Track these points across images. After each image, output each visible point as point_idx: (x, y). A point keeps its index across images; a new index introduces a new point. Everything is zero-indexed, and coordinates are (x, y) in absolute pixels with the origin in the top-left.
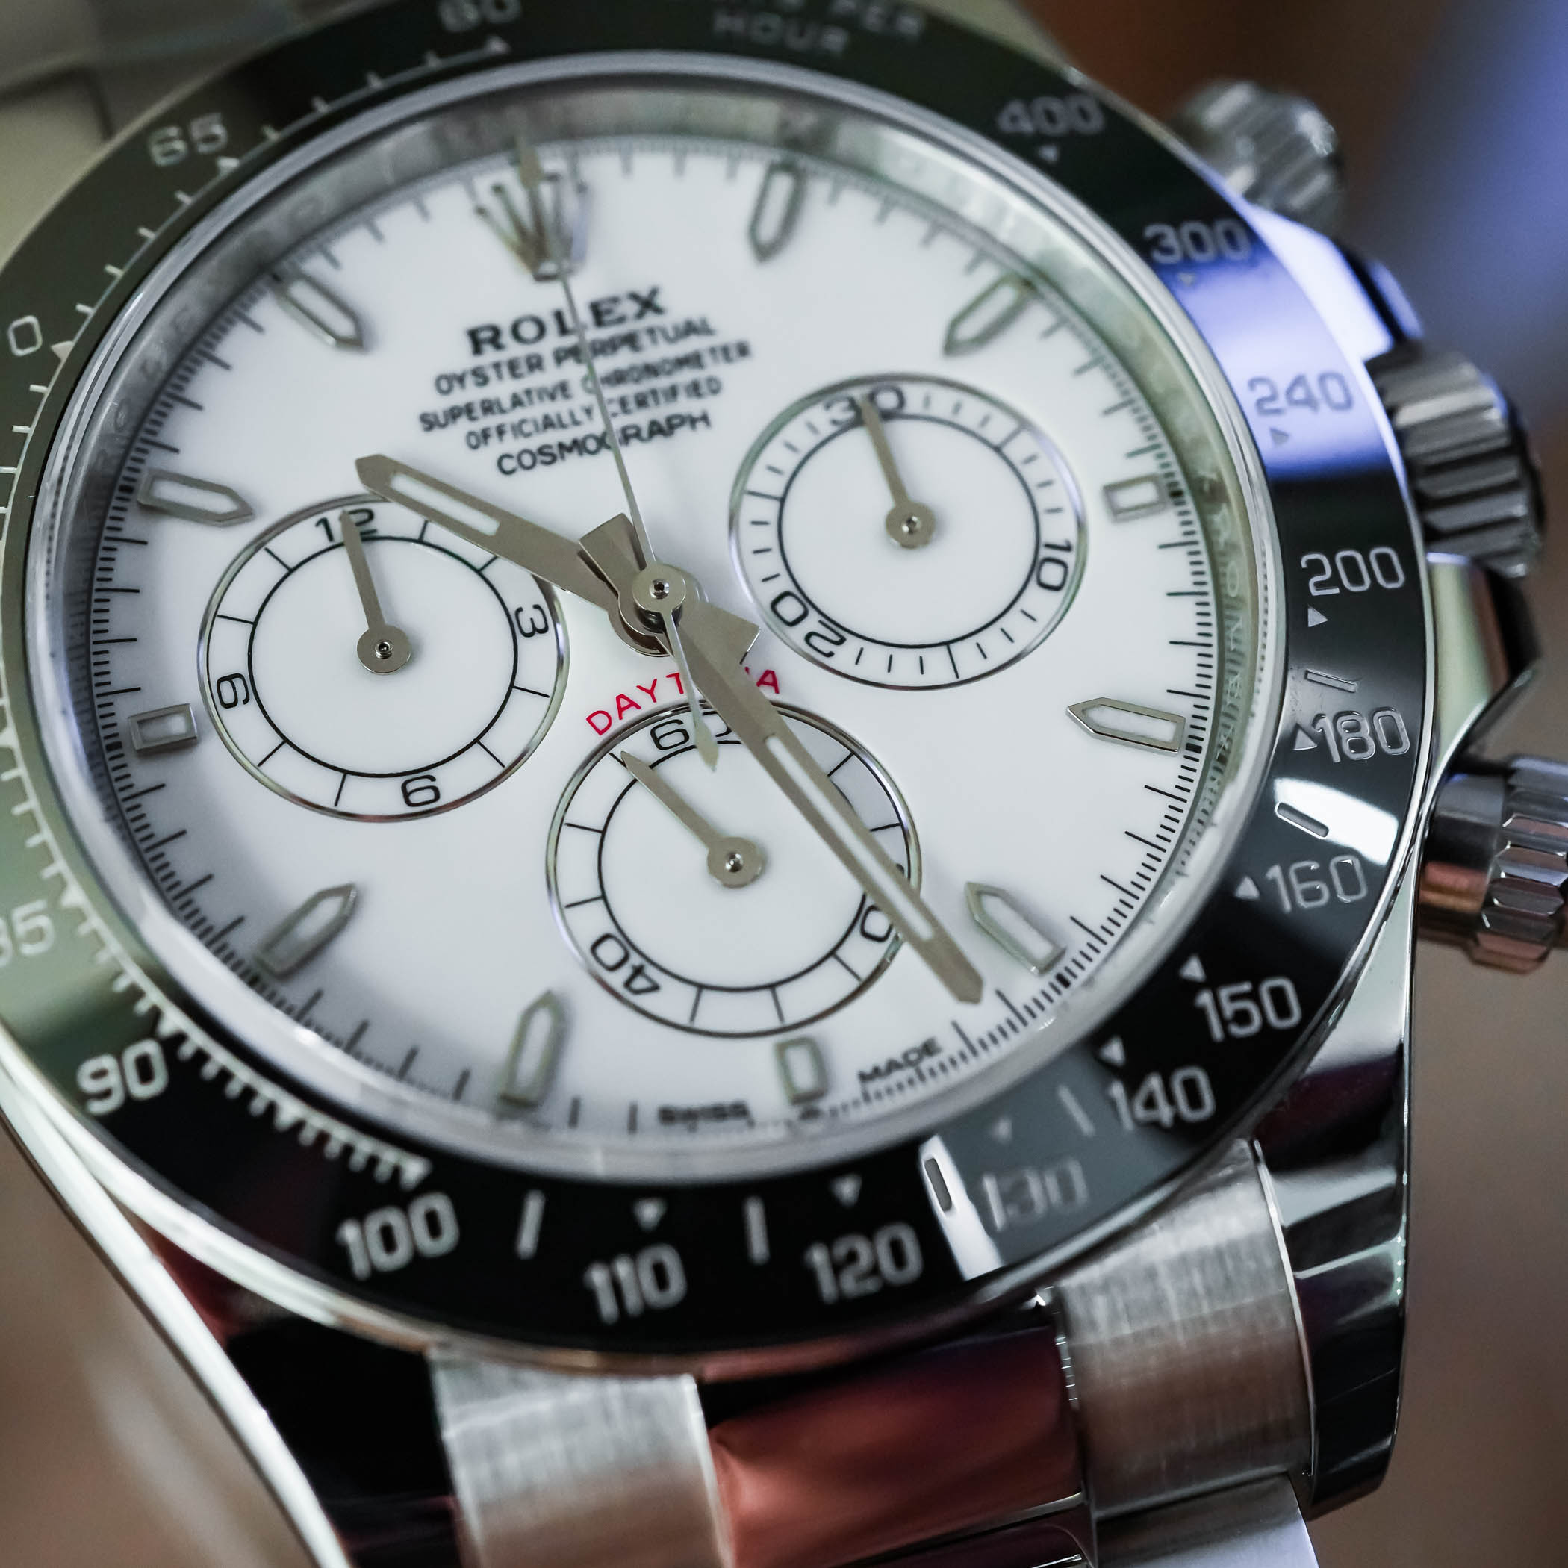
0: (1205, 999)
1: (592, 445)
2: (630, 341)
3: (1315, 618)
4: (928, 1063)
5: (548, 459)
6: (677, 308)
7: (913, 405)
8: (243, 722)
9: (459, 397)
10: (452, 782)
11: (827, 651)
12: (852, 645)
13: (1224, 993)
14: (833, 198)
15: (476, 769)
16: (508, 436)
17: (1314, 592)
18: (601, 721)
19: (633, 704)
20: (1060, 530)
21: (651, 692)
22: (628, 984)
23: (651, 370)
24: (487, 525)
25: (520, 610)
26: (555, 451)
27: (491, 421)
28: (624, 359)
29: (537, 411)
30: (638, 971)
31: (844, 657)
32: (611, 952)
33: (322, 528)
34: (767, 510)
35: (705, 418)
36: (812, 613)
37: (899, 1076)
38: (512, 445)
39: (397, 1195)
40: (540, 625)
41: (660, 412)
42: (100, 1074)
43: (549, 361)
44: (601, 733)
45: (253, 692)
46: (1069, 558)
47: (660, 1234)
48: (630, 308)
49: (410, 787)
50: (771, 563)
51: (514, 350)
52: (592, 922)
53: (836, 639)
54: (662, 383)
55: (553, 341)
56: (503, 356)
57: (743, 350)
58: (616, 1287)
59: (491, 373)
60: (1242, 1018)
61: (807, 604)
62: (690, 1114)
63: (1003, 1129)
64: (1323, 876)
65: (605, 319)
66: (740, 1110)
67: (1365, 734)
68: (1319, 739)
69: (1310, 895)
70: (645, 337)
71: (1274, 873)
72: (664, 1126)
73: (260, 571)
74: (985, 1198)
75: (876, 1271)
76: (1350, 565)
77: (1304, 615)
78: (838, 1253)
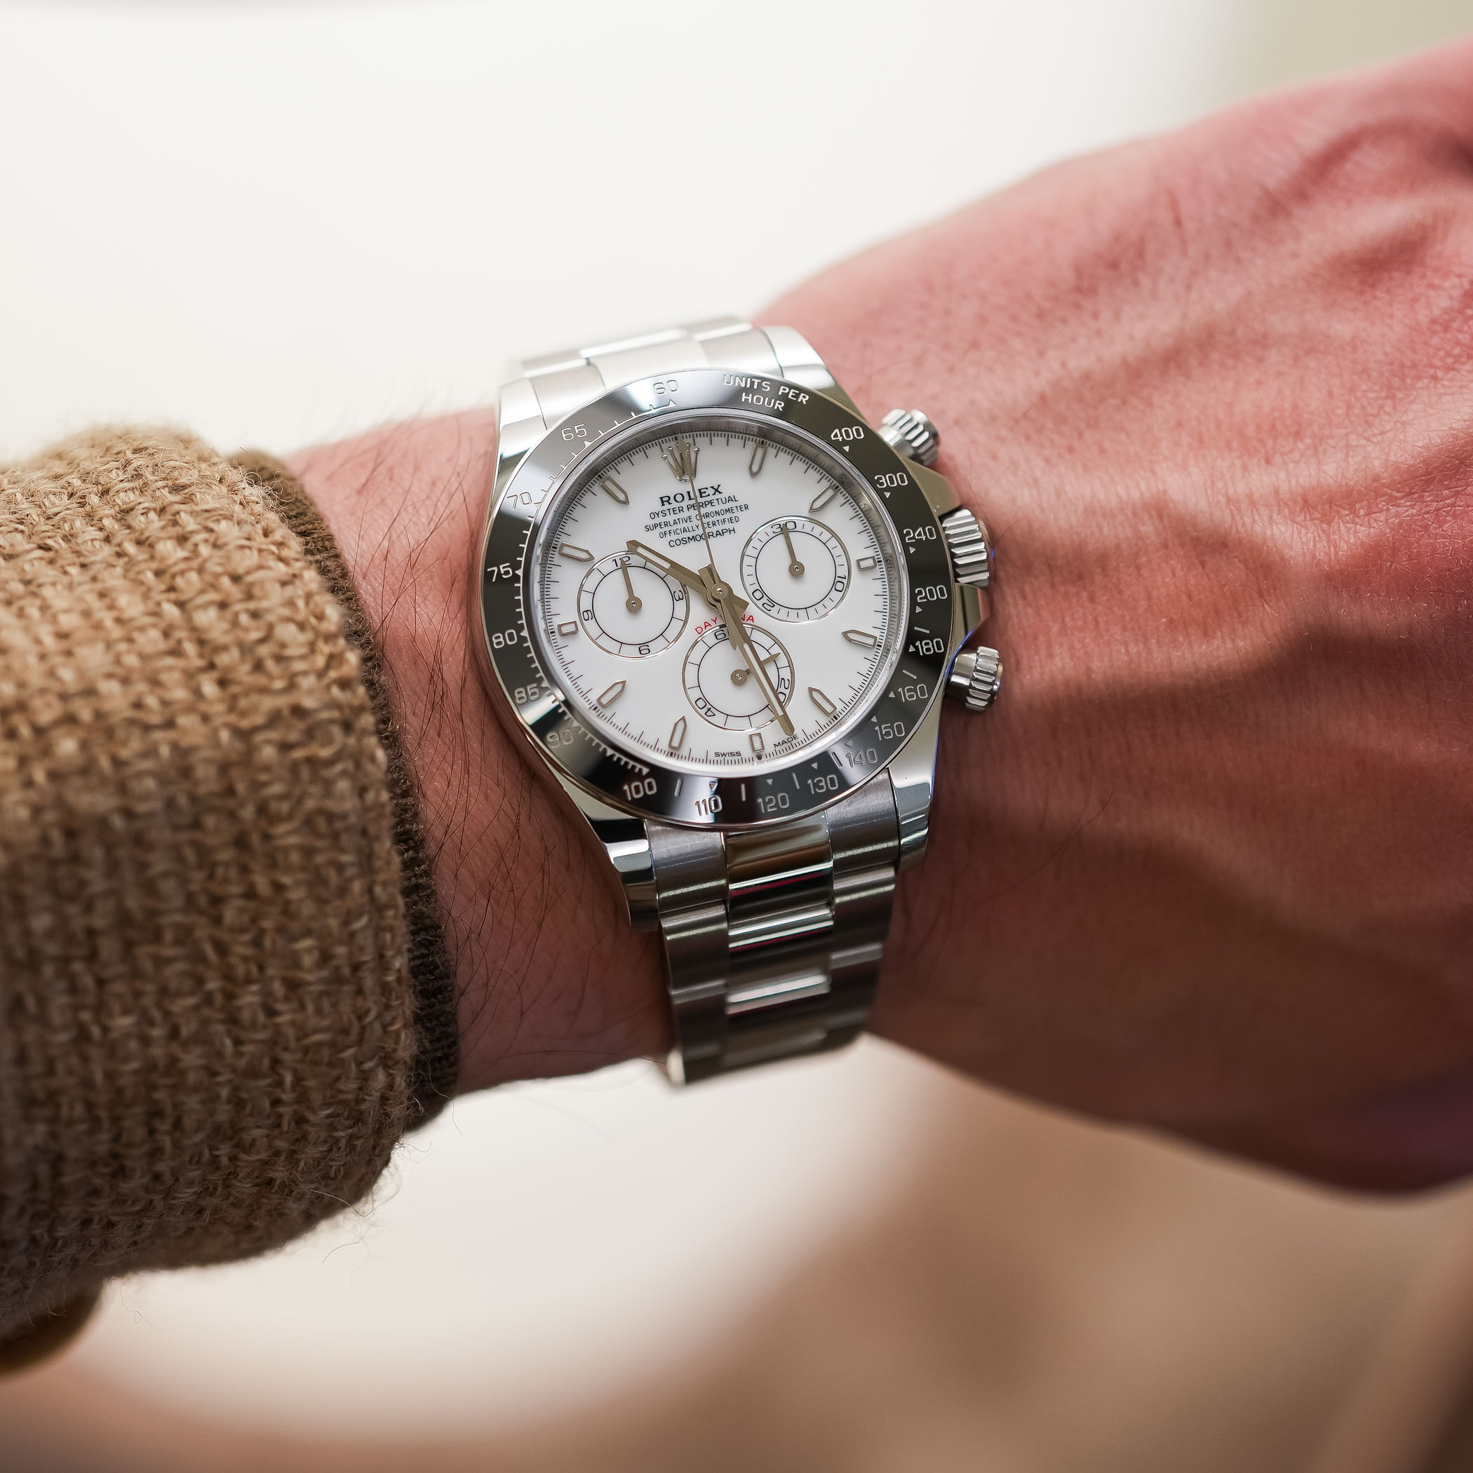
0: (877, 728)
1: (698, 538)
2: (711, 502)
3: (918, 610)
4: (794, 741)
5: (684, 542)
6: (726, 492)
7: (799, 528)
8: (590, 625)
9: (657, 520)
10: (653, 647)
11: (769, 609)
12: (777, 607)
13: (883, 726)
14: (775, 456)
15: (661, 643)
16: (672, 534)
17: (919, 601)
18: (699, 630)
19: (709, 625)
20: (843, 571)
21: (715, 621)
22: (706, 713)
23: (717, 513)
24: (667, 566)
25: (675, 592)
26: (687, 539)
27: (667, 529)
28: (709, 509)
29: (681, 526)
30: (709, 710)
31: (774, 611)
32: (701, 703)
33: (614, 562)
34: (752, 561)
35: (734, 530)
36: (765, 596)
37: (786, 745)
38: (674, 537)
39: (641, 778)
40: (681, 598)
41: (719, 528)
42: (553, 737)
43: (685, 509)
44: (699, 634)
45: (594, 616)
46: (845, 581)
48: (711, 491)
49: (641, 648)
50: (753, 579)
51: (675, 505)
52: (696, 694)
53: (772, 605)
54: (721, 518)
55: (687, 502)
56: (671, 507)
57: (746, 507)
59: (667, 512)
60: (888, 734)
61: (763, 593)
62: (724, 755)
63: (815, 765)
64: (915, 690)
65: (703, 495)
66: (738, 754)
67: (930, 646)
68: (916, 647)
69: (911, 696)
70: (716, 502)
71: (900, 690)
72: (716, 759)
73: (595, 576)
74: (809, 785)
75: (777, 805)
76: (931, 592)
77: (915, 609)
78: (767, 800)
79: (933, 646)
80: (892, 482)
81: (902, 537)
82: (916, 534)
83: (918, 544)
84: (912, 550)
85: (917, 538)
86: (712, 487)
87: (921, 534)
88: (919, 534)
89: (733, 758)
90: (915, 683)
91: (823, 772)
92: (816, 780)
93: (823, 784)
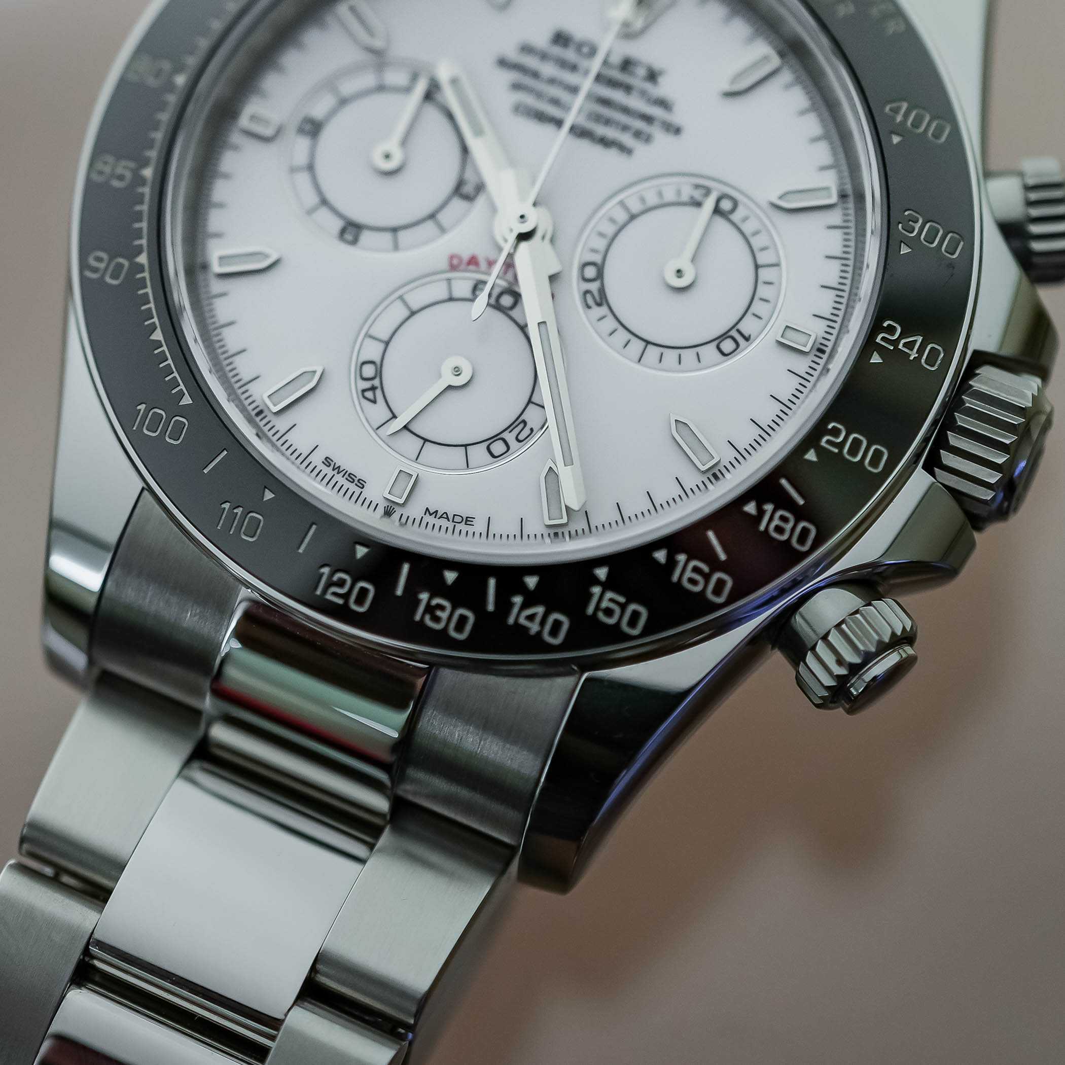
0: (596, 590)
2: (628, 89)
3: (811, 456)
4: (462, 527)
5: (539, 119)
6: (665, 88)
7: (737, 216)
8: (302, 145)
9: (526, 60)
10: (368, 238)
11: (588, 304)
12: (604, 310)
13: (609, 595)
14: (788, 87)
15: (384, 242)
16: (533, 95)
17: (823, 443)
18: (456, 261)
19: (477, 264)
20: (747, 326)
21: (490, 264)
22: (364, 391)
23: (626, 110)
26: (547, 117)
27: (530, 83)
28: (618, 96)
29: (555, 92)
30: (373, 389)
31: (593, 312)
32: (369, 371)
33: (413, 77)
34: (622, 217)
35: (630, 151)
36: (599, 281)
37: (444, 523)
38: (529, 100)
40: (470, 195)
41: (611, 133)
42: (99, 259)
43: (581, 72)
44: (452, 266)
46: (743, 343)
47: (264, 508)
48: (641, 72)
50: (601, 244)
51: (571, 55)
52: (373, 351)
53: (599, 302)
54: (625, 119)
55: (592, 63)
56: (563, 54)
57: (677, 131)
58: (232, 516)
59: (551, 58)
60: (609, 612)
61: (600, 276)
62: (338, 469)
63: (450, 576)
64: (707, 577)
65: (627, 69)
66: (361, 484)
67: (788, 527)
68: (761, 512)
69: (692, 581)
70: (637, 92)
71: (682, 558)
72: (321, 466)
73: (368, 80)
74: (418, 602)
75: (346, 596)
76: (856, 444)
77: (806, 451)
78: (336, 577)
79: (793, 530)
80: (930, 238)
81: (875, 328)
82: (903, 341)
83: (894, 356)
84: (875, 359)
85: (900, 346)
86: (650, 68)
87: (914, 346)
88: (910, 345)
89: (347, 485)
90: (715, 565)
91: (457, 596)
92: (436, 601)
93: (444, 615)
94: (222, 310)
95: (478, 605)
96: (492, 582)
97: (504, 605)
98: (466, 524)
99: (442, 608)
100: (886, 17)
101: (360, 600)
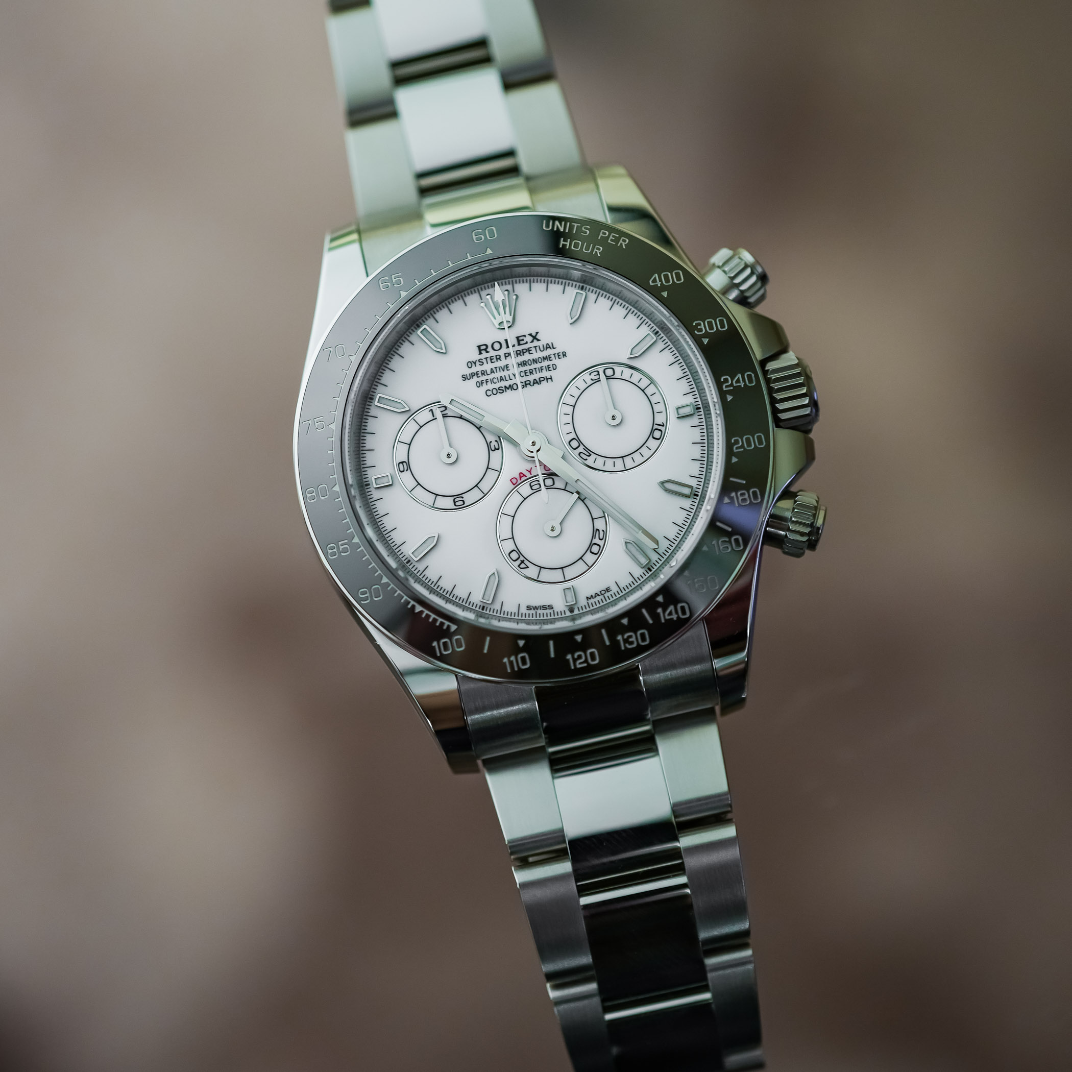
0: (689, 582)
1: (515, 387)
2: (529, 350)
3: (734, 460)
4: (608, 594)
5: (501, 391)
6: (544, 339)
7: (617, 375)
8: (407, 476)
9: (474, 369)
10: (468, 499)
11: (585, 458)
12: (593, 457)
13: (695, 580)
14: (596, 301)
15: (476, 495)
16: (489, 383)
17: (735, 451)
18: (514, 481)
19: (525, 476)
20: (660, 419)
21: (530, 472)
22: (519, 566)
23: (535, 361)
25: (491, 442)
26: (504, 389)
27: (484, 378)
28: (527, 357)
29: (498, 375)
30: (522, 562)
31: (590, 461)
32: (514, 555)
33: (431, 412)
34: (569, 410)
35: (551, 378)
36: (581, 445)
37: (598, 598)
38: (490, 386)
39: (449, 635)
40: (497, 447)
41: (536, 376)
42: (365, 593)
43: (503, 357)
44: (514, 484)
45: (409, 467)
46: (663, 429)
47: (523, 649)
48: (529, 339)
49: (456, 500)
50: (570, 428)
51: (492, 353)
52: (509, 546)
53: (588, 454)
54: (538, 365)
55: (504, 350)
56: (488, 355)
58: (511, 663)
59: (484, 361)
60: (700, 587)
61: (580, 442)
62: (536, 608)
63: (625, 621)
64: (729, 543)
65: (521, 342)
66: (551, 607)
67: (747, 496)
68: (732, 499)
69: (725, 549)
70: (533, 349)
71: (714, 542)
72: (528, 612)
73: (412, 427)
74: (619, 641)
75: (586, 661)
76: (748, 440)
77: (731, 459)
78: (576, 656)
79: (749, 497)
80: (711, 328)
81: (719, 384)
82: (734, 382)
83: (736, 391)
84: (729, 398)
85: (735, 385)
86: (530, 335)
87: (740, 380)
88: (738, 381)
89: (545, 612)
90: (729, 535)
91: (633, 627)
92: (626, 636)
93: (633, 639)
94: (432, 574)
95: (644, 624)
96: (644, 611)
97: (655, 616)
98: (608, 592)
99: (630, 637)
100: (617, 240)
101: (593, 659)
